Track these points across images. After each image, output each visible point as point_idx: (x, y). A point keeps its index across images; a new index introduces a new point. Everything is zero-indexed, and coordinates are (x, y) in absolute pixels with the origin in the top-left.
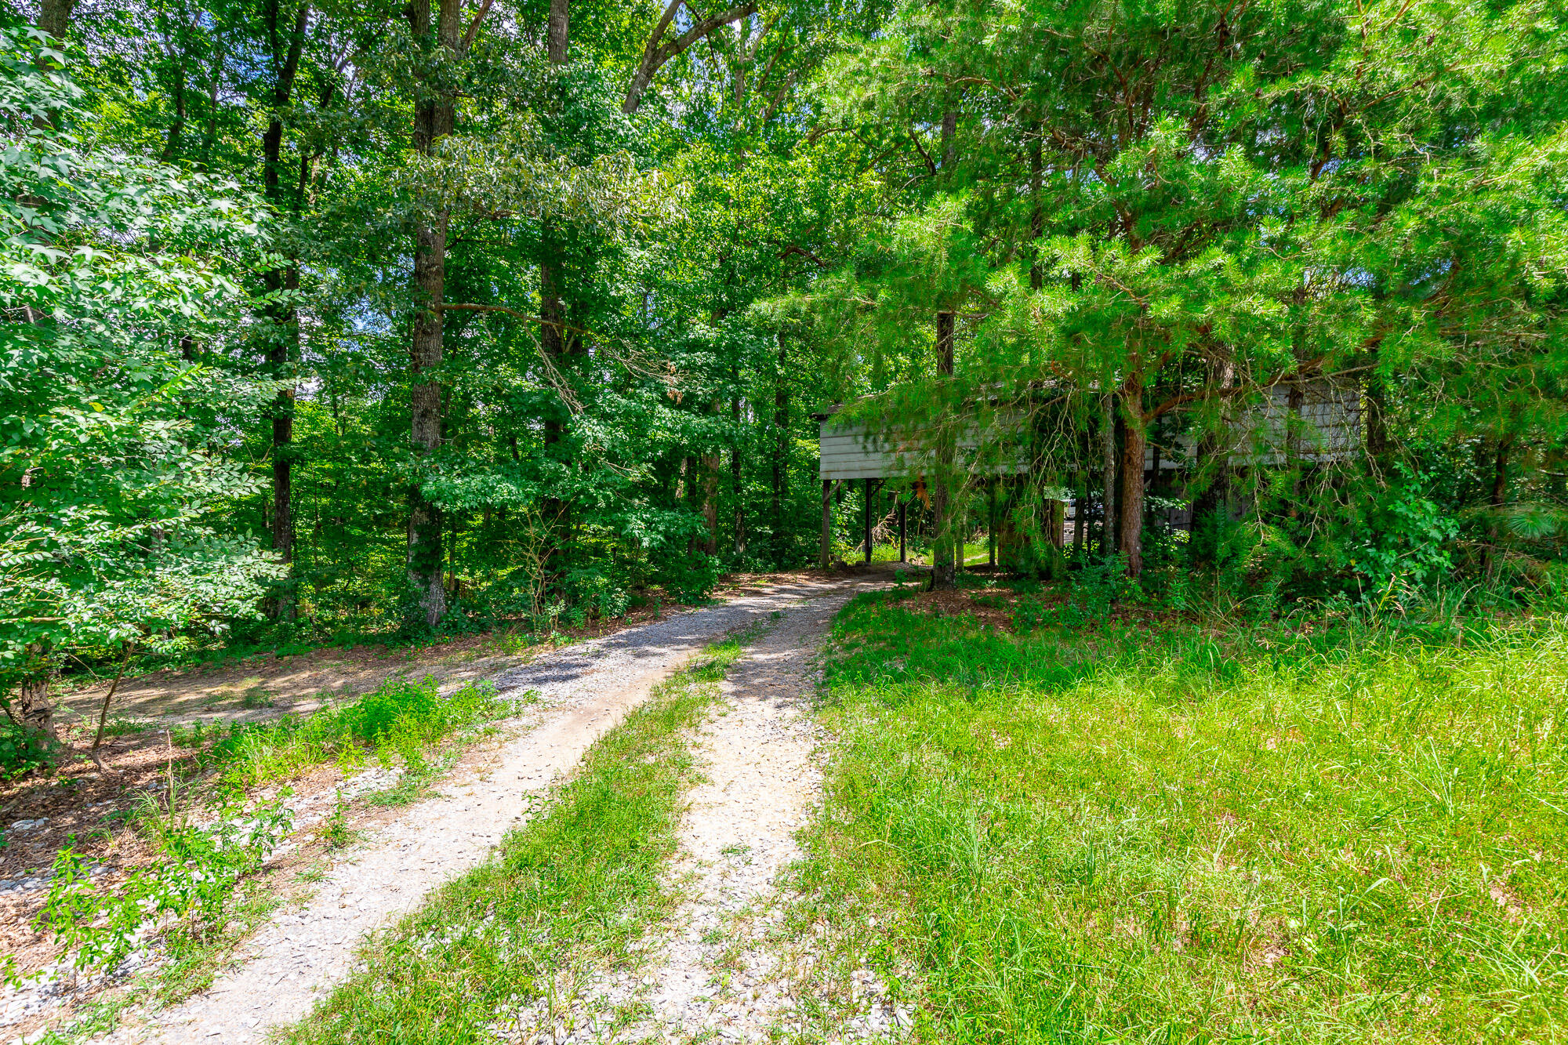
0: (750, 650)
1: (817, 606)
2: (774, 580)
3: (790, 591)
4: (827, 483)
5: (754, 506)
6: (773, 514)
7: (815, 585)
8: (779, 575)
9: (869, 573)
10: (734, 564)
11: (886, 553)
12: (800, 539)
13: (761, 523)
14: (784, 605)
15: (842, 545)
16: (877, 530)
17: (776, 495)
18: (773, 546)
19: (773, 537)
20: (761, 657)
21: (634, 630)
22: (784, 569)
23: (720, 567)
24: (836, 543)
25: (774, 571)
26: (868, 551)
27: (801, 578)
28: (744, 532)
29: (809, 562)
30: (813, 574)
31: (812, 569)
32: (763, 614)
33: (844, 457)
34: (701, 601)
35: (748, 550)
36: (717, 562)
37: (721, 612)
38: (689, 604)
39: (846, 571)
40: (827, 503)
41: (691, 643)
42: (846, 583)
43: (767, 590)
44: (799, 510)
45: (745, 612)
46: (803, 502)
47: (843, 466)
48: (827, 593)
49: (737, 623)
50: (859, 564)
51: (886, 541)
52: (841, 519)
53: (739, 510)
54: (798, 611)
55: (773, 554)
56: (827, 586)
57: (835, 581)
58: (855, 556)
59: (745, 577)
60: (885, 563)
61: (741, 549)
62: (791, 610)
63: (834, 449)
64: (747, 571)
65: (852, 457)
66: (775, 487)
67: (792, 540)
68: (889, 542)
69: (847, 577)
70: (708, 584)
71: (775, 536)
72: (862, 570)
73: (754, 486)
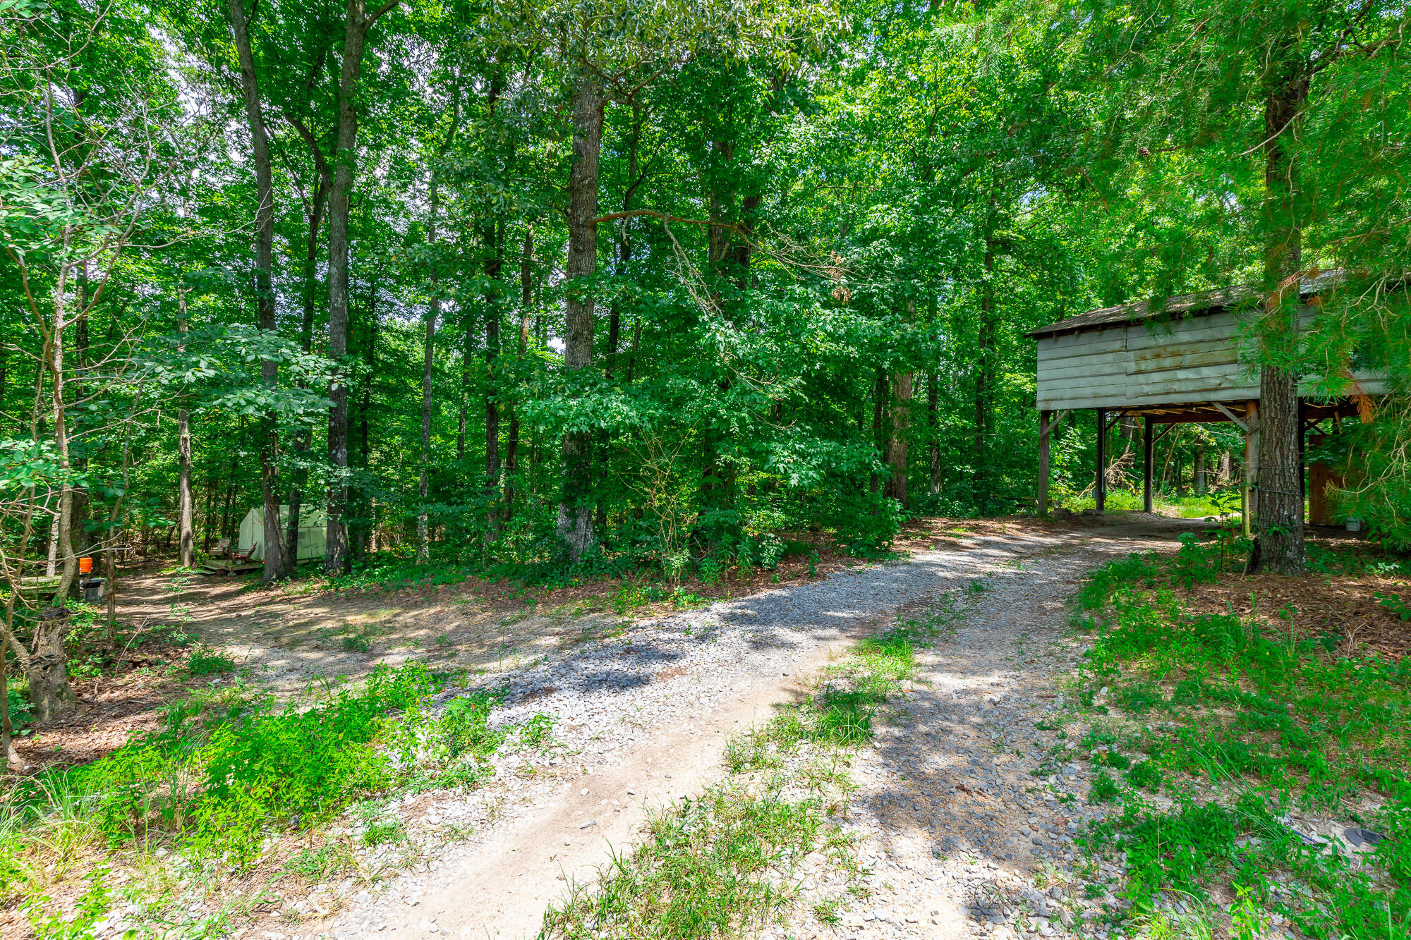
0: (929, 658)
1: (1037, 571)
2: (975, 529)
3: (997, 545)
4: (1046, 414)
5: (952, 442)
6: (976, 453)
7: (1030, 538)
8: (982, 523)
9: (1103, 525)
10: (928, 506)
11: (1124, 500)
12: (1007, 480)
13: (961, 462)
14: (989, 568)
15: (1063, 489)
16: (1110, 472)
17: (980, 430)
18: (974, 487)
19: (975, 477)
20: (948, 683)
21: (777, 592)
22: (990, 515)
23: (901, 512)
24: (1055, 486)
25: (976, 517)
26: (1101, 497)
27: (1011, 527)
28: (942, 472)
29: (1018, 507)
30: (1027, 522)
31: (1023, 516)
32: (958, 582)
33: (1070, 383)
34: (877, 553)
35: (945, 491)
36: (898, 507)
37: (901, 571)
38: (861, 557)
39: (1070, 521)
40: (1045, 439)
41: (842, 625)
42: (1074, 537)
43: (966, 542)
44: (1008, 449)
45: (932, 576)
46: (1012, 440)
47: (1069, 394)
48: (1048, 551)
49: (917, 594)
50: (1087, 513)
51: (1120, 485)
52: (1059, 458)
53: (934, 445)
54: (1009, 581)
55: (975, 496)
56: (1049, 540)
57: (1056, 534)
58: (1082, 502)
59: (938, 522)
60: (1121, 513)
61: (937, 490)
62: (999, 578)
63: (1055, 374)
64: (941, 515)
65: (1082, 382)
66: (979, 422)
67: (997, 481)
68: (1126, 487)
69: (1073, 529)
70: (888, 533)
71: (978, 476)
72: (1092, 521)
73: (953, 420)
